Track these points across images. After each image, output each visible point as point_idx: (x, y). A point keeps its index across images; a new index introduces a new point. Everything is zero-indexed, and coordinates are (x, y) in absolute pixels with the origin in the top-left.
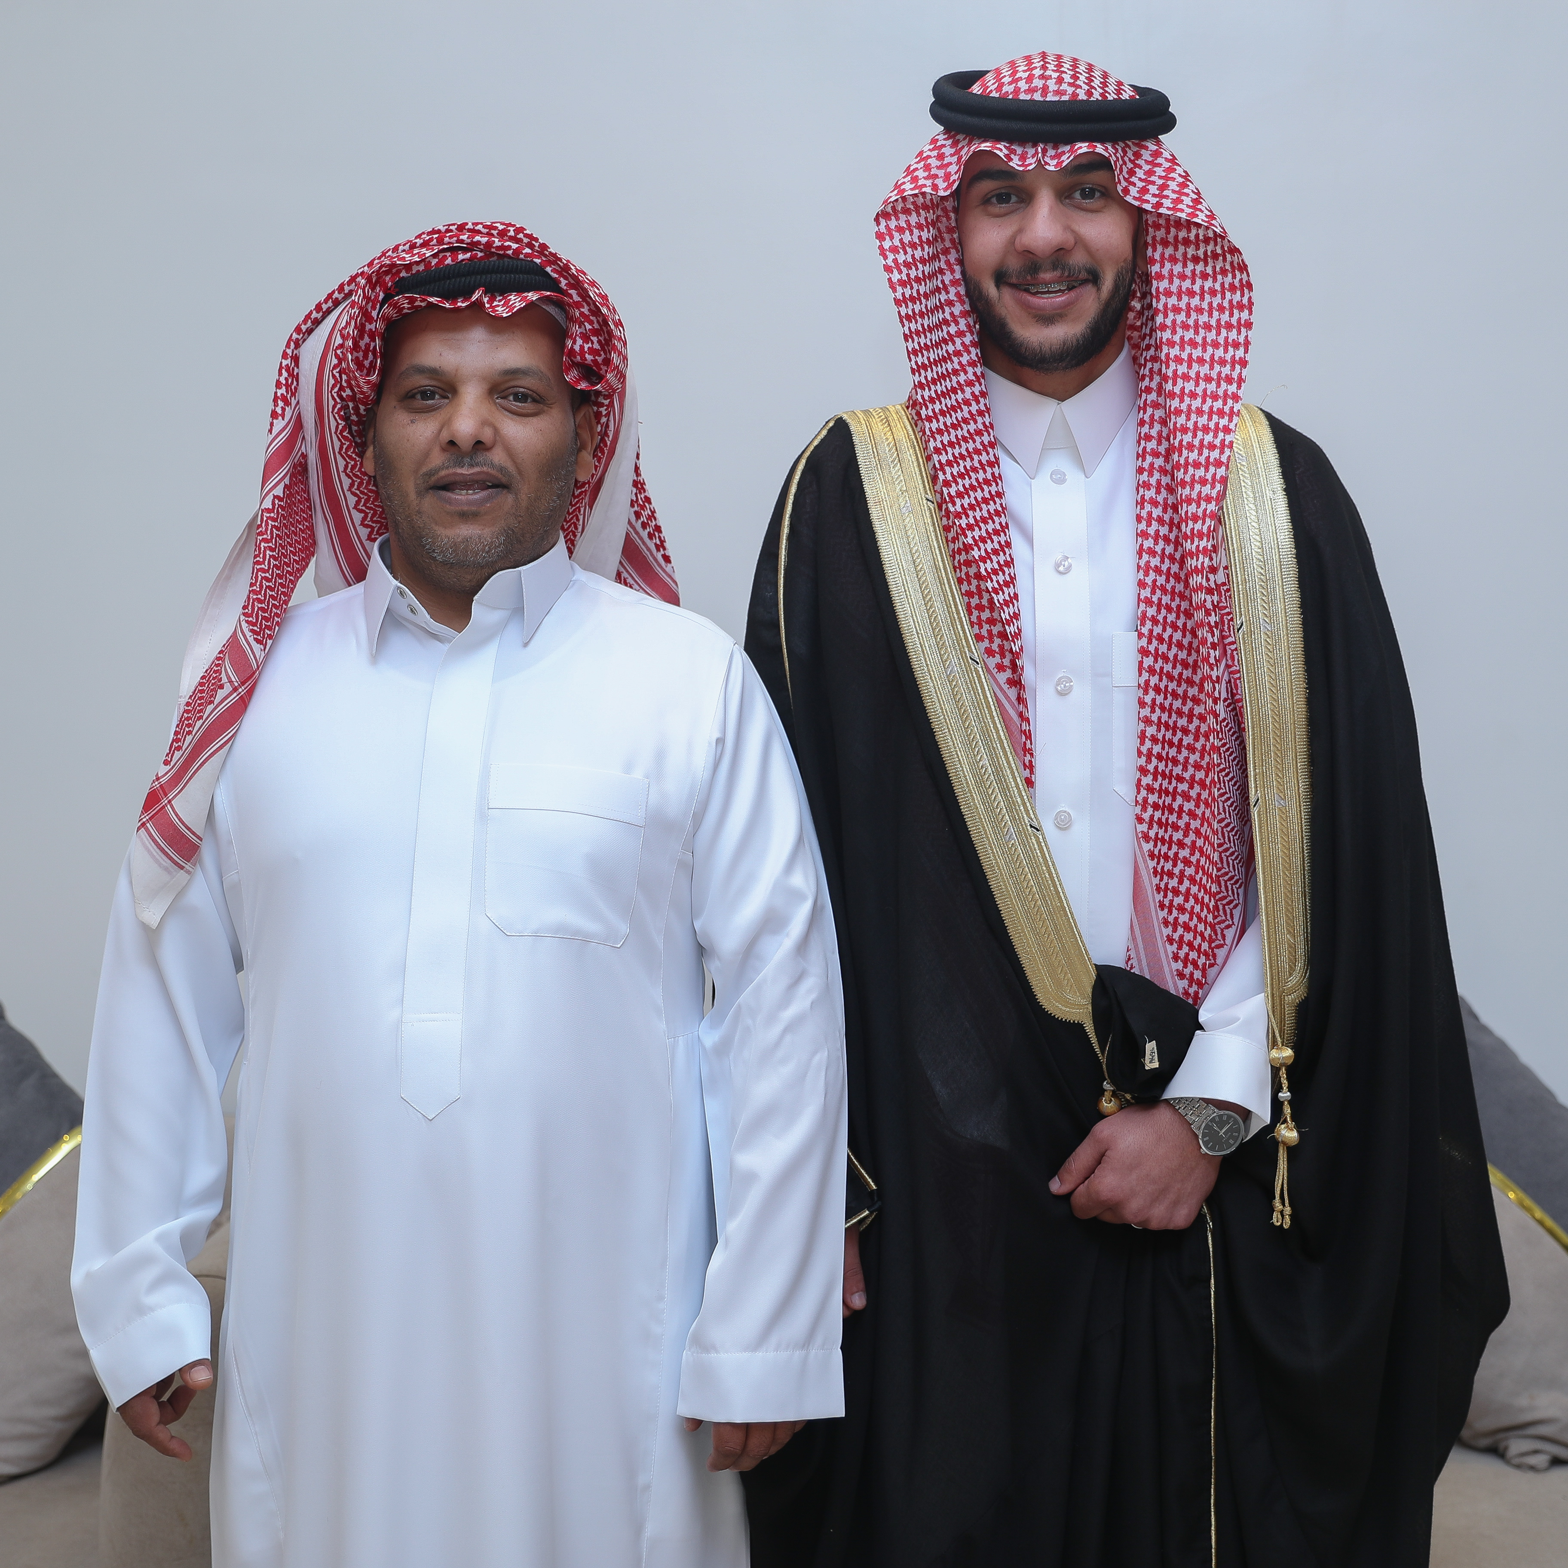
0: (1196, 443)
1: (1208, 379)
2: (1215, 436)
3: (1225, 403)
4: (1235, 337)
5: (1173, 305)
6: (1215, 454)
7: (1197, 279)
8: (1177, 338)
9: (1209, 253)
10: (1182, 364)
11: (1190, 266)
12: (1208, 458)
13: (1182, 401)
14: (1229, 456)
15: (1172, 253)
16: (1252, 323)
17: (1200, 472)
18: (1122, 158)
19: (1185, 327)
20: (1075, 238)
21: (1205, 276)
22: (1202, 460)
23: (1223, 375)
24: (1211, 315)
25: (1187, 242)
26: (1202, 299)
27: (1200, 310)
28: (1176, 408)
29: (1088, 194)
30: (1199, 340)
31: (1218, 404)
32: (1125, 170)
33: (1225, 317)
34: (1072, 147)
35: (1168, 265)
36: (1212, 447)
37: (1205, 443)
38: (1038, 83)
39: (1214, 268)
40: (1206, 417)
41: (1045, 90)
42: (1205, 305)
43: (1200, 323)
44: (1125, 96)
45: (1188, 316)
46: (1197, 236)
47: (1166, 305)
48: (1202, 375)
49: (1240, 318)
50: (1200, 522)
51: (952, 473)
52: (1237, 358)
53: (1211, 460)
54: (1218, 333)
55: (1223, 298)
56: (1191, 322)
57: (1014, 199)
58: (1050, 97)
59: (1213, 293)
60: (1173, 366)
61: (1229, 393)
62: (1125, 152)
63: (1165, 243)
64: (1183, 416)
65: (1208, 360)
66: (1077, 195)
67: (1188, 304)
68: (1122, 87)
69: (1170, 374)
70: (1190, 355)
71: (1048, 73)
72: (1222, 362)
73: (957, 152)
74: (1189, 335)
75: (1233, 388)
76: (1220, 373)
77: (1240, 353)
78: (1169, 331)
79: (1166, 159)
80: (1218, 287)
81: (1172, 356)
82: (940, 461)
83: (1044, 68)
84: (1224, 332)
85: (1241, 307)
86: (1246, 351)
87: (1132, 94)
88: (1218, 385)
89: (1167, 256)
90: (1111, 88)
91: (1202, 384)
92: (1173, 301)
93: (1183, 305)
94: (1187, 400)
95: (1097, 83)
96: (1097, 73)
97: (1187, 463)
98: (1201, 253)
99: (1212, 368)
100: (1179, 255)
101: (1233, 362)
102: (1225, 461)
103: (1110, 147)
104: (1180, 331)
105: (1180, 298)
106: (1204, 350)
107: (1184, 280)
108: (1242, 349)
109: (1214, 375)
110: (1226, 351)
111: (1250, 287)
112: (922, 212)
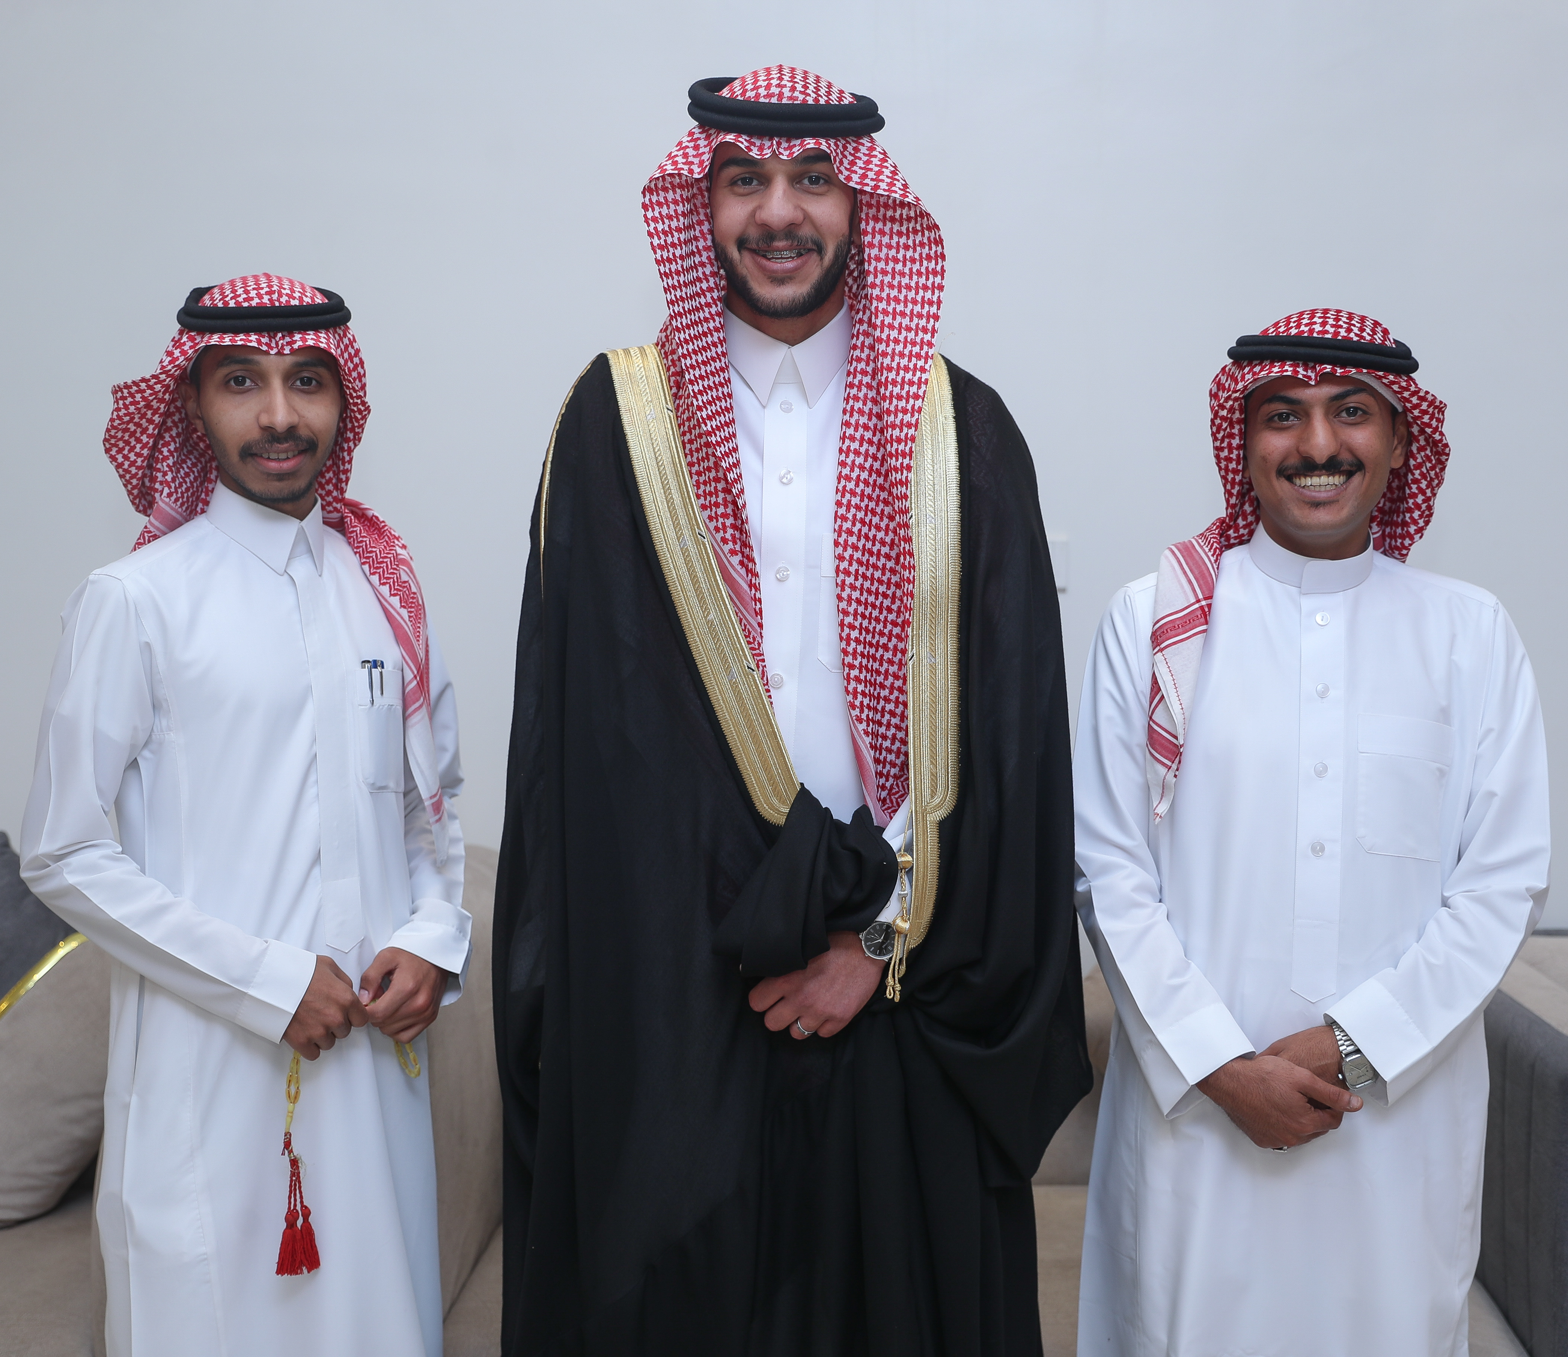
0: (899, 379)
1: (909, 329)
2: (914, 375)
3: (922, 349)
4: (930, 296)
5: (882, 268)
6: (914, 389)
7: (901, 249)
8: (884, 295)
9: (911, 230)
10: (888, 316)
11: (896, 238)
12: (908, 392)
13: (888, 345)
14: (925, 391)
15: (882, 227)
16: (944, 286)
17: (902, 404)
18: (843, 152)
19: (891, 286)
20: (804, 215)
21: (906, 247)
22: (904, 393)
23: (920, 326)
24: (911, 278)
25: (893, 220)
26: (904, 265)
27: (902, 274)
28: (883, 351)
29: (814, 181)
30: (902, 297)
31: (916, 349)
32: (846, 162)
33: (922, 280)
34: (802, 142)
35: (878, 237)
36: (911, 383)
37: (906, 380)
38: (775, 90)
39: (914, 241)
40: (906, 359)
41: (781, 95)
42: (907, 270)
43: (903, 284)
44: (846, 102)
45: (893, 278)
46: (901, 215)
47: (876, 268)
48: (904, 326)
49: (934, 282)
50: (903, 444)
51: (702, 400)
52: (931, 313)
53: (911, 394)
54: (917, 293)
55: (921, 265)
56: (895, 283)
57: (755, 182)
58: (785, 101)
59: (913, 261)
60: (881, 317)
61: (925, 341)
62: (845, 148)
63: (876, 219)
64: (889, 357)
65: (909, 314)
66: (806, 181)
67: (893, 269)
68: (844, 95)
69: (878, 323)
70: (894, 309)
71: (783, 82)
72: (920, 316)
73: (708, 143)
74: (894, 293)
75: (928, 337)
76: (917, 325)
77: (934, 309)
78: (878, 289)
79: (879, 152)
80: (917, 256)
81: (880, 309)
82: (693, 390)
83: (780, 79)
84: (921, 292)
85: (935, 273)
86: (938, 309)
87: (851, 100)
88: (917, 334)
89: (877, 229)
90: (834, 97)
91: (904, 333)
92: (881, 265)
93: (889, 269)
94: (892, 345)
95: (822, 92)
96: (823, 84)
97: (891, 396)
98: (904, 229)
99: (911, 320)
100: (887, 229)
101: (928, 316)
102: (922, 395)
103: (832, 144)
104: (887, 290)
105: (887, 264)
106: (906, 306)
107: (890, 250)
108: (935, 306)
109: (913, 326)
110: (923, 307)
111: (943, 257)
112: (678, 191)
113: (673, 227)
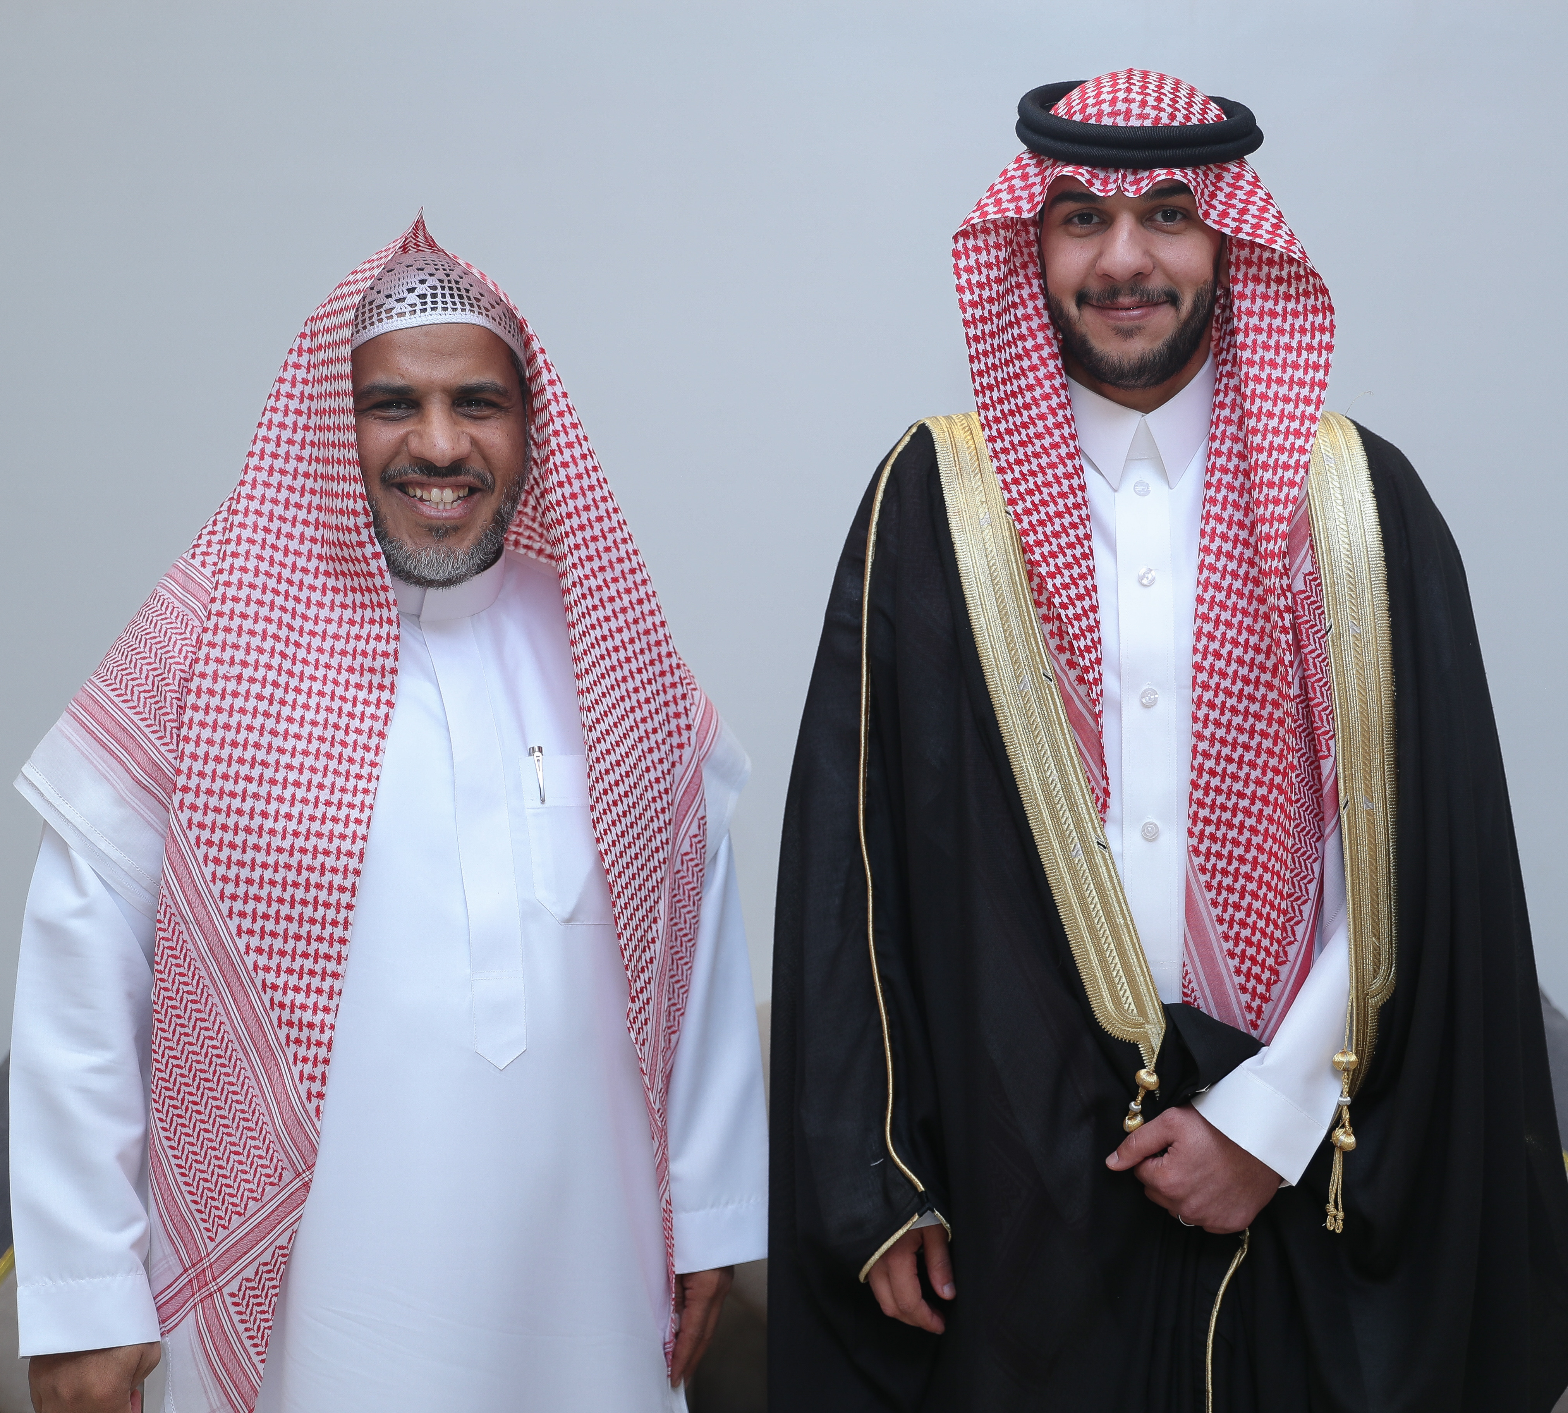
2: (1290, 457)
3: (1302, 424)
4: (1316, 359)
5: (1255, 325)
6: (1289, 474)
7: (1280, 300)
8: (1257, 358)
9: (1292, 275)
10: (1261, 384)
11: (1274, 287)
12: (1282, 478)
13: (1259, 420)
14: (1304, 476)
15: (1256, 273)
16: (1333, 346)
17: (1274, 492)
18: (1204, 182)
19: (1266, 347)
20: (1154, 262)
21: (1288, 297)
22: (1277, 479)
23: (1302, 396)
24: (1292, 336)
25: (1270, 262)
26: (1284, 320)
27: (1281, 331)
28: (1253, 427)
29: (1170, 215)
30: (1279, 360)
31: (1295, 425)
32: (1206, 192)
33: (1307, 339)
34: (1152, 174)
35: (1251, 285)
36: (1286, 467)
37: (1280, 463)
38: (1121, 106)
39: (1297, 289)
40: (1282, 437)
41: (1128, 114)
42: (1287, 327)
43: (1282, 344)
45: (1270, 336)
46: (1281, 256)
48: (1280, 395)
49: (1321, 341)
52: (1317, 380)
53: (1286, 480)
54: (1299, 355)
55: (1305, 320)
56: (1272, 343)
57: (1095, 220)
58: (1132, 122)
59: (1295, 314)
60: (1251, 385)
61: (1307, 414)
62: (1206, 175)
63: (1246, 265)
64: (1260, 435)
65: (1287, 381)
66: (1159, 217)
67: (1270, 325)
69: (1248, 392)
70: (1269, 375)
71: (1132, 96)
72: (1302, 383)
73: (1041, 173)
74: (1269, 355)
75: (1310, 409)
76: (1298, 394)
77: (1320, 375)
78: (1249, 351)
79: (1248, 182)
80: (1300, 308)
81: (1251, 375)
83: (1128, 90)
84: (1305, 354)
85: (1322, 329)
86: (1326, 374)
88: (1296, 406)
89: (1250, 276)
90: (1196, 108)
91: (1282, 404)
92: (1254, 321)
93: (1264, 325)
94: (1264, 419)
95: (1181, 104)
96: (1183, 93)
97: (1262, 483)
99: (1291, 388)
100: (1263, 275)
101: (1313, 384)
102: (1299, 481)
103: (1191, 174)
104: (1260, 351)
105: (1261, 319)
106: (1284, 371)
107: (1267, 301)
108: (1322, 371)
109: (1292, 395)
110: (1306, 372)
111: (1331, 309)
112: (1002, 232)
113: (992, 277)
